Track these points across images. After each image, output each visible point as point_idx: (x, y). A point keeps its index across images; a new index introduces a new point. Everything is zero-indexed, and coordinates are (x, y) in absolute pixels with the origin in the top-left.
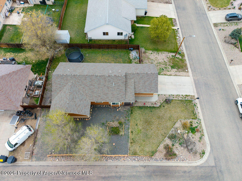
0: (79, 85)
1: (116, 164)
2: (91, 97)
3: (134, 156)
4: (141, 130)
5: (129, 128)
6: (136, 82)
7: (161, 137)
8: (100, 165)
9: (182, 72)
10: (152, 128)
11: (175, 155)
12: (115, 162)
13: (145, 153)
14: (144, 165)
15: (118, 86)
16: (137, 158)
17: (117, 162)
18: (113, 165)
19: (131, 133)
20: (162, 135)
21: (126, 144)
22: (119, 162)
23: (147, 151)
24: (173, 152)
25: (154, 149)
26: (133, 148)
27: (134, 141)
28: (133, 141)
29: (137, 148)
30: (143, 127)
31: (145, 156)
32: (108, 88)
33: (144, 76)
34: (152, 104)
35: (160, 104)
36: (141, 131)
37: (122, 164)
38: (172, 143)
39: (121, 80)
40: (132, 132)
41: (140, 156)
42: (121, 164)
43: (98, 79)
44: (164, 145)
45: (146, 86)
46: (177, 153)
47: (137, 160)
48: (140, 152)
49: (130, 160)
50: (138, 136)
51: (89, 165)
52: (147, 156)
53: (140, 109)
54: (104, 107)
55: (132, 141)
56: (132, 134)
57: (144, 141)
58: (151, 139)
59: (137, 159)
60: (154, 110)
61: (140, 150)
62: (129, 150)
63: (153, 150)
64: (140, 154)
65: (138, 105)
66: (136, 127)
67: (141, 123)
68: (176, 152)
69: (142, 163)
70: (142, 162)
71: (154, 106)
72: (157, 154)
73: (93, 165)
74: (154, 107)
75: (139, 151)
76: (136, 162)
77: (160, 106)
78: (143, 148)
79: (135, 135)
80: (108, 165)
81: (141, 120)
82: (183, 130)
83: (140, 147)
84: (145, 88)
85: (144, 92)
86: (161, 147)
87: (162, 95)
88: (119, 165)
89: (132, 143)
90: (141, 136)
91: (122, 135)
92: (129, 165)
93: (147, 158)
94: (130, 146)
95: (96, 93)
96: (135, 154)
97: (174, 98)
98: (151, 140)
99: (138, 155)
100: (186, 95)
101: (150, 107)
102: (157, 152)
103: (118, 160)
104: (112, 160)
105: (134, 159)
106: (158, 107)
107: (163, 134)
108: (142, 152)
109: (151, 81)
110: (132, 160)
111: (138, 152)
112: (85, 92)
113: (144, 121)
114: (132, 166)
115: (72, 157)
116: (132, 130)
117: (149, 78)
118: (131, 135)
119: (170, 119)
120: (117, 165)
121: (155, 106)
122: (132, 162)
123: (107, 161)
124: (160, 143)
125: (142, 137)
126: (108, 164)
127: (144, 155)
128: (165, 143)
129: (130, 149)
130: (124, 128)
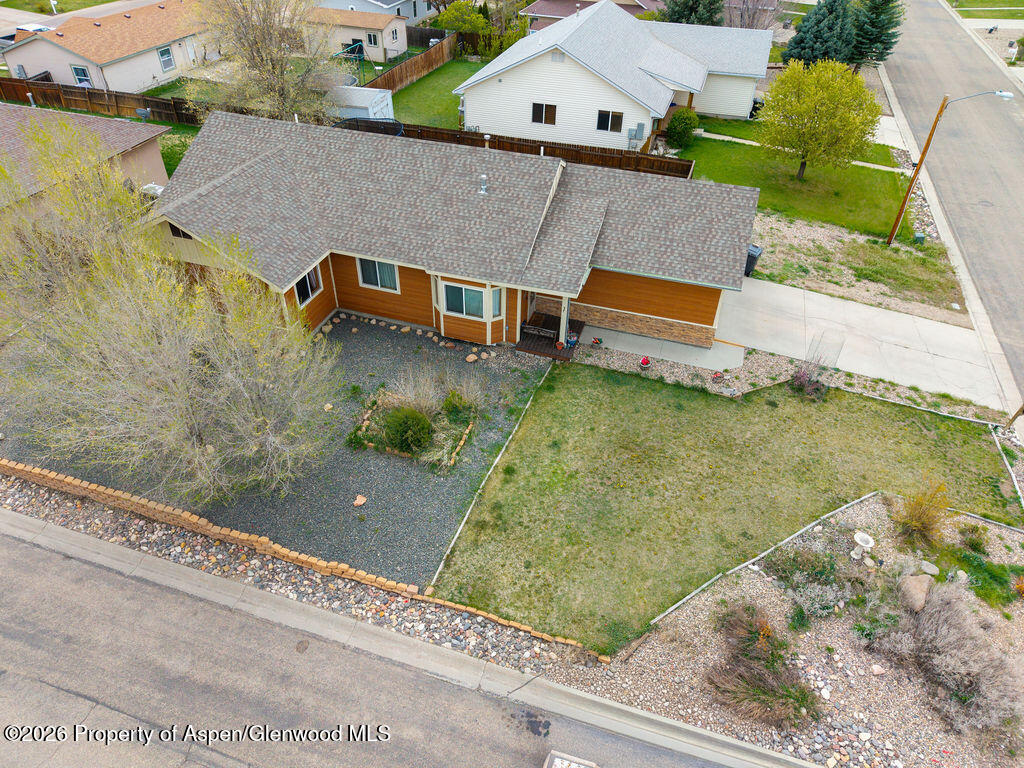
0: (310, 167)
1: (313, 627)
2: (339, 227)
3: (459, 613)
4: (571, 476)
5: (496, 448)
6: (617, 213)
7: (708, 550)
8: (201, 600)
9: (925, 305)
10: (653, 482)
11: (806, 698)
12: (312, 608)
13: (554, 614)
14: (514, 697)
15: (508, 201)
16: (480, 634)
17: (330, 613)
18: (284, 623)
19: (502, 476)
20: (721, 538)
21: (438, 521)
22: (341, 617)
23: (575, 605)
24: (793, 677)
25: (631, 612)
26: (478, 559)
27: (505, 523)
28: (499, 517)
29: (509, 570)
30: (597, 465)
31: (550, 638)
32: (448, 200)
33: (670, 191)
34: (697, 376)
35: (747, 389)
36: (574, 481)
37: (353, 643)
38: (787, 607)
39: (531, 175)
40: (509, 471)
41: (505, 622)
42: (343, 637)
43: (412, 155)
44: (723, 602)
45: (672, 241)
46: (826, 694)
47: (473, 643)
48: (519, 597)
49: (421, 627)
50: (542, 503)
51: (134, 578)
52: (559, 639)
53: (611, 381)
54: (405, 335)
55: (487, 517)
56: (507, 481)
57: (571, 537)
58: (632, 539)
59: (473, 641)
60: (699, 404)
61: (527, 584)
62: (447, 566)
63: (622, 614)
64: (511, 612)
65: (602, 364)
66: (548, 455)
67: (592, 443)
68: (821, 684)
69: (502, 681)
70: (509, 670)
71: (707, 386)
72: (646, 653)
73: (155, 584)
74: (703, 391)
75: (518, 588)
76: (465, 655)
77: (747, 397)
78: (551, 579)
79: (521, 492)
80: (249, 615)
81: (592, 429)
82: (901, 550)
83: (528, 565)
84: (666, 252)
85: (652, 268)
86: (698, 611)
87: (773, 355)
88: (326, 640)
89: (482, 526)
90: (565, 507)
91: (434, 466)
92: (402, 665)
93: (553, 656)
94: (462, 546)
95: (374, 213)
96: (476, 597)
97: (850, 385)
98: (631, 548)
99: (496, 611)
100: (945, 396)
101: (678, 386)
102: (654, 640)
103: (336, 604)
104: (301, 595)
105: (457, 635)
106: (731, 400)
107: (732, 537)
108: (531, 603)
109: (710, 222)
110: (437, 636)
111: (505, 591)
112: (323, 203)
113: (612, 438)
114: (419, 673)
115: (69, 504)
116: (517, 461)
117: (698, 206)
118: (496, 482)
119: (803, 471)
120: (315, 636)
121: (712, 388)
122: (430, 646)
123: (262, 587)
124: (692, 582)
125: (568, 513)
126: (259, 612)
127: (543, 631)
128: (732, 594)
129: (458, 559)
130: (468, 441)
